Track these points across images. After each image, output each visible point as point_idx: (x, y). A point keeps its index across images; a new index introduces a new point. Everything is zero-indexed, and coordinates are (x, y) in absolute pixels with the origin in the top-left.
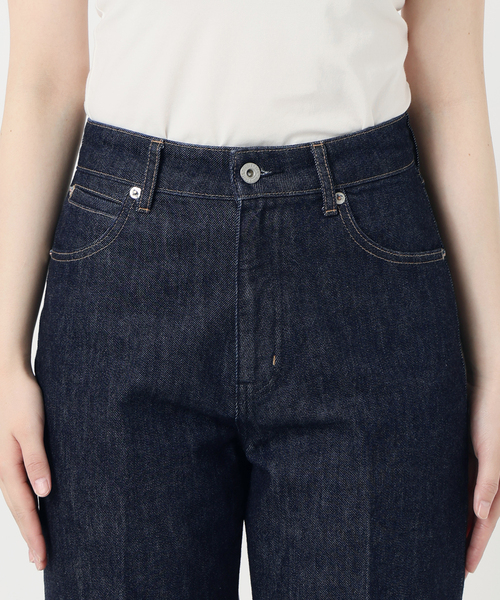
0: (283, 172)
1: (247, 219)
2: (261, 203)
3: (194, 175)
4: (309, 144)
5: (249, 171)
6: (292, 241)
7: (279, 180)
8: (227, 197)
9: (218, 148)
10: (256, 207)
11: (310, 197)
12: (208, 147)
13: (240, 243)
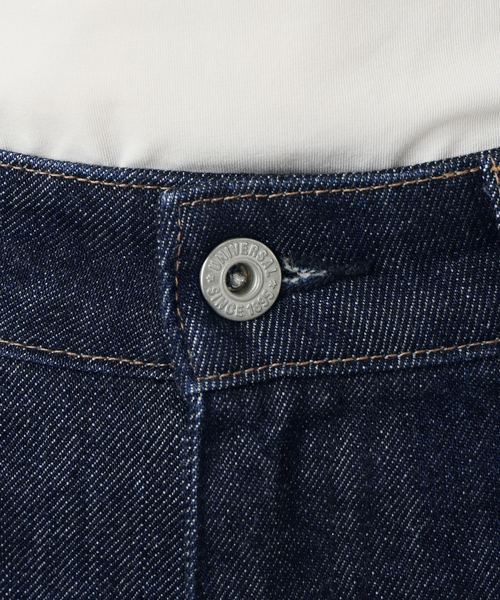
0: (373, 271)
1: (225, 466)
2: (282, 401)
3: (23, 276)
4: (473, 159)
5: (237, 269)
6: (414, 545)
7: (354, 306)
8: (152, 369)
9: (115, 173)
10: (264, 414)
11: (483, 370)
12: (78, 170)
13: (201, 559)
